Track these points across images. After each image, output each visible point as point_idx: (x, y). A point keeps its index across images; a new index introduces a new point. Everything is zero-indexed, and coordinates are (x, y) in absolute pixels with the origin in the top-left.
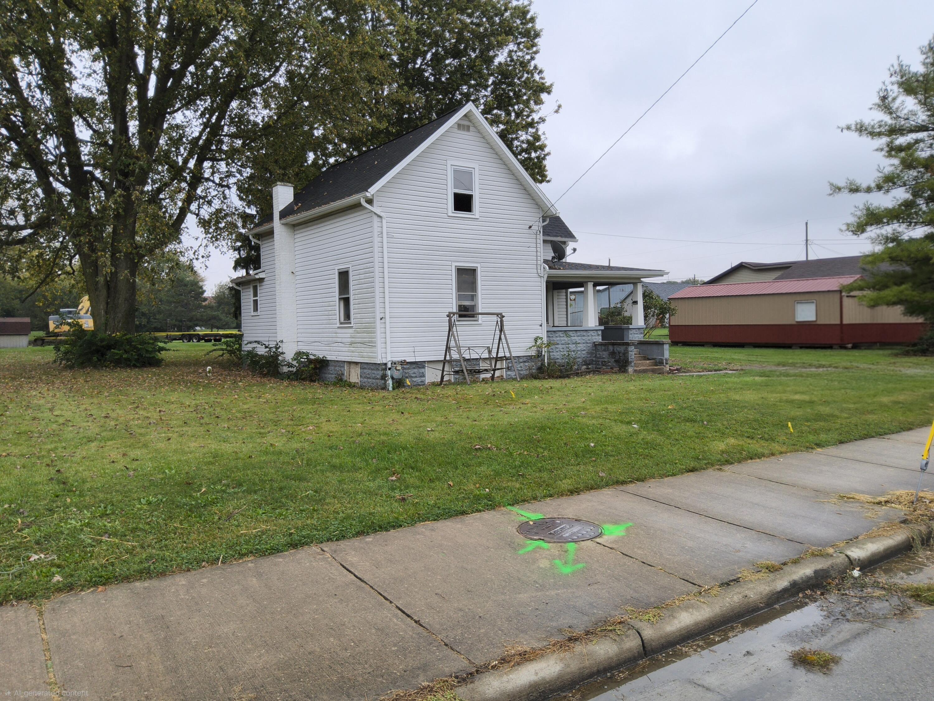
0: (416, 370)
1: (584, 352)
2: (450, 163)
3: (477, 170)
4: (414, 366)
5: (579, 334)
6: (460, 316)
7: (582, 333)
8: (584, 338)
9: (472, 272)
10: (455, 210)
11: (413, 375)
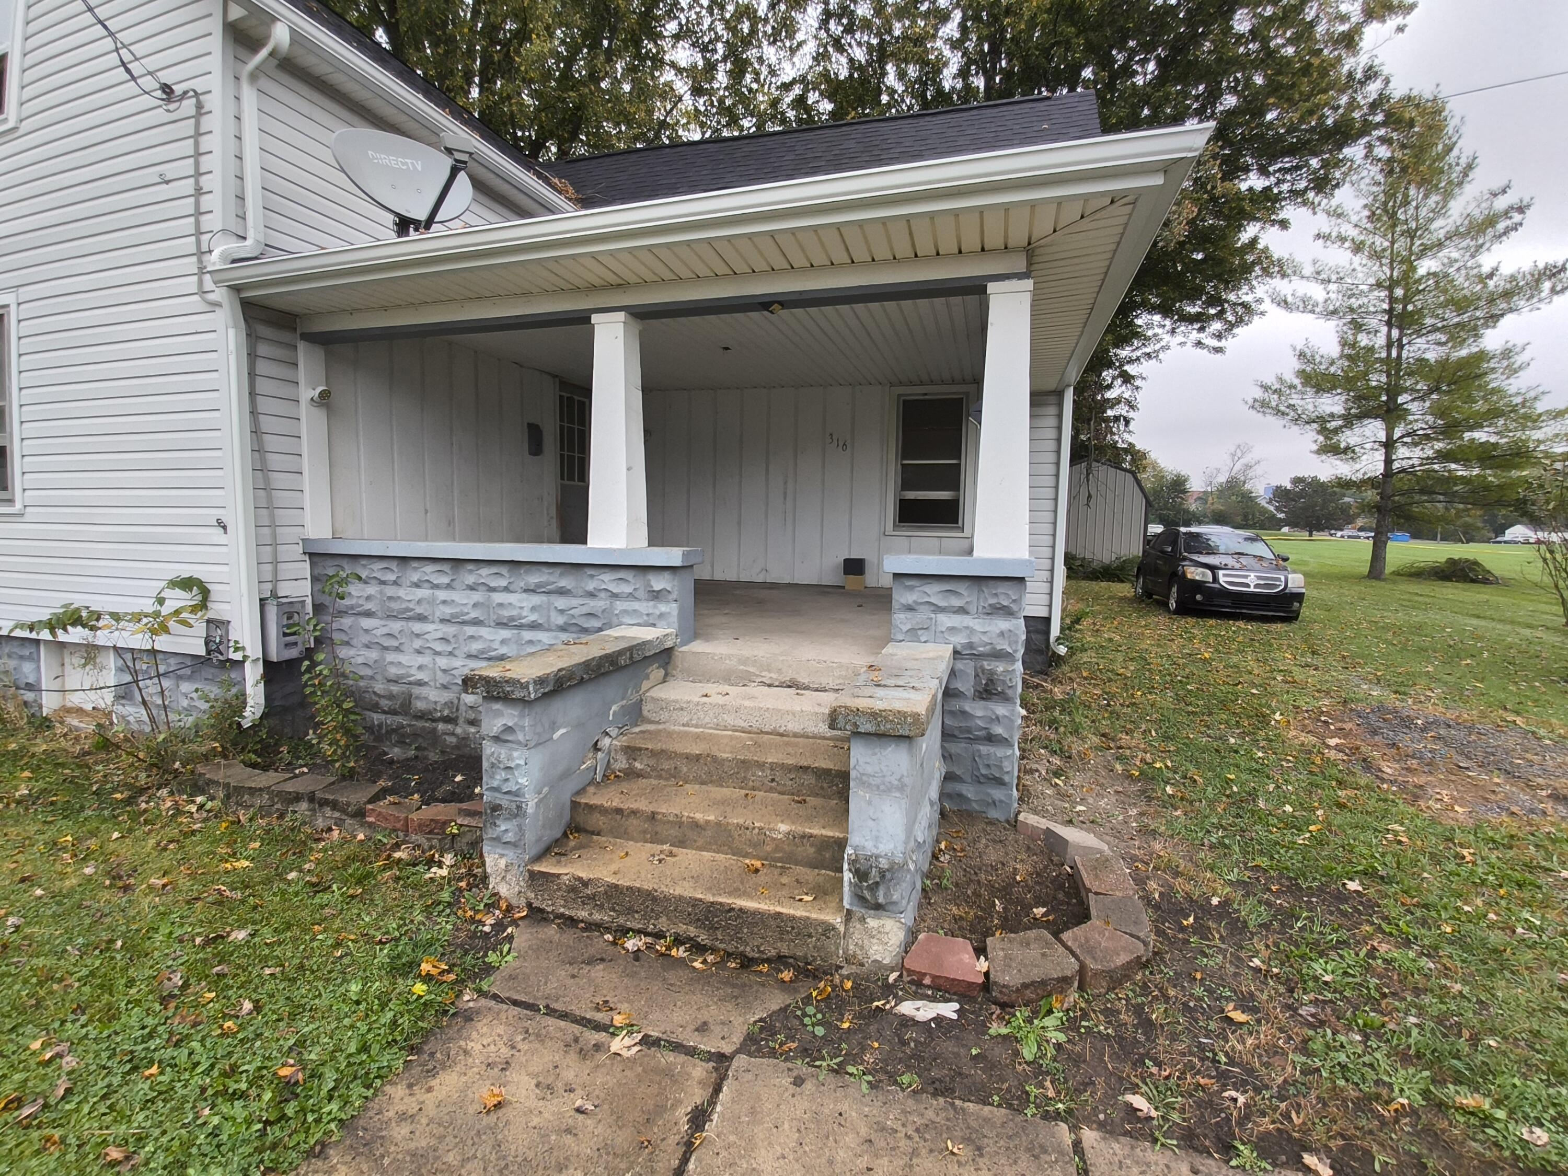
7: (550, 577)
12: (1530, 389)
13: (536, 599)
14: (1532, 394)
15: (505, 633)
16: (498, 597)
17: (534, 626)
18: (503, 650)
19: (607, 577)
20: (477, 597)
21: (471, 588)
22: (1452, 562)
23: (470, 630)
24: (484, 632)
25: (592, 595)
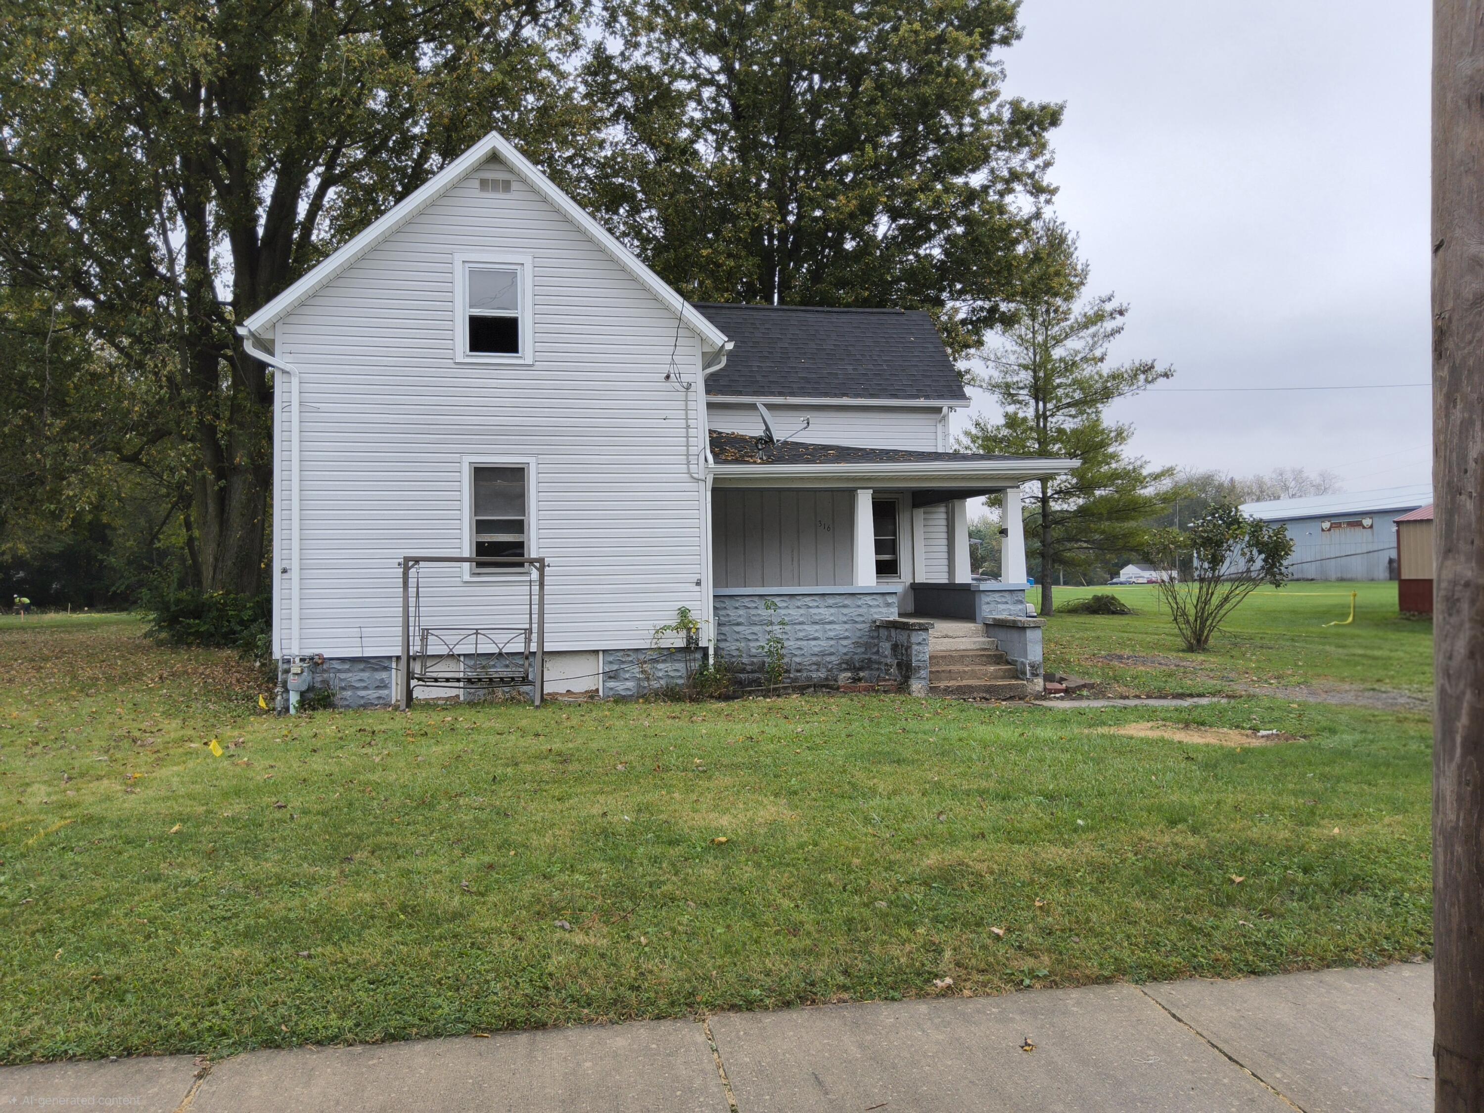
0: (365, 675)
1: (845, 642)
2: (459, 258)
3: (528, 267)
4: (362, 666)
5: (831, 601)
6: (480, 565)
7: (838, 600)
8: (845, 611)
9: (517, 474)
10: (472, 350)
11: (358, 685)
12: (1137, 459)
13: (832, 610)
14: (1138, 463)
15: (817, 627)
16: (813, 611)
17: (830, 623)
18: (817, 635)
19: (868, 598)
20: (802, 611)
21: (798, 607)
22: (1097, 599)
23: (798, 627)
24: (805, 627)
25: (859, 606)
